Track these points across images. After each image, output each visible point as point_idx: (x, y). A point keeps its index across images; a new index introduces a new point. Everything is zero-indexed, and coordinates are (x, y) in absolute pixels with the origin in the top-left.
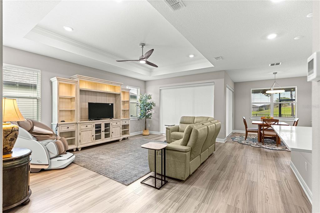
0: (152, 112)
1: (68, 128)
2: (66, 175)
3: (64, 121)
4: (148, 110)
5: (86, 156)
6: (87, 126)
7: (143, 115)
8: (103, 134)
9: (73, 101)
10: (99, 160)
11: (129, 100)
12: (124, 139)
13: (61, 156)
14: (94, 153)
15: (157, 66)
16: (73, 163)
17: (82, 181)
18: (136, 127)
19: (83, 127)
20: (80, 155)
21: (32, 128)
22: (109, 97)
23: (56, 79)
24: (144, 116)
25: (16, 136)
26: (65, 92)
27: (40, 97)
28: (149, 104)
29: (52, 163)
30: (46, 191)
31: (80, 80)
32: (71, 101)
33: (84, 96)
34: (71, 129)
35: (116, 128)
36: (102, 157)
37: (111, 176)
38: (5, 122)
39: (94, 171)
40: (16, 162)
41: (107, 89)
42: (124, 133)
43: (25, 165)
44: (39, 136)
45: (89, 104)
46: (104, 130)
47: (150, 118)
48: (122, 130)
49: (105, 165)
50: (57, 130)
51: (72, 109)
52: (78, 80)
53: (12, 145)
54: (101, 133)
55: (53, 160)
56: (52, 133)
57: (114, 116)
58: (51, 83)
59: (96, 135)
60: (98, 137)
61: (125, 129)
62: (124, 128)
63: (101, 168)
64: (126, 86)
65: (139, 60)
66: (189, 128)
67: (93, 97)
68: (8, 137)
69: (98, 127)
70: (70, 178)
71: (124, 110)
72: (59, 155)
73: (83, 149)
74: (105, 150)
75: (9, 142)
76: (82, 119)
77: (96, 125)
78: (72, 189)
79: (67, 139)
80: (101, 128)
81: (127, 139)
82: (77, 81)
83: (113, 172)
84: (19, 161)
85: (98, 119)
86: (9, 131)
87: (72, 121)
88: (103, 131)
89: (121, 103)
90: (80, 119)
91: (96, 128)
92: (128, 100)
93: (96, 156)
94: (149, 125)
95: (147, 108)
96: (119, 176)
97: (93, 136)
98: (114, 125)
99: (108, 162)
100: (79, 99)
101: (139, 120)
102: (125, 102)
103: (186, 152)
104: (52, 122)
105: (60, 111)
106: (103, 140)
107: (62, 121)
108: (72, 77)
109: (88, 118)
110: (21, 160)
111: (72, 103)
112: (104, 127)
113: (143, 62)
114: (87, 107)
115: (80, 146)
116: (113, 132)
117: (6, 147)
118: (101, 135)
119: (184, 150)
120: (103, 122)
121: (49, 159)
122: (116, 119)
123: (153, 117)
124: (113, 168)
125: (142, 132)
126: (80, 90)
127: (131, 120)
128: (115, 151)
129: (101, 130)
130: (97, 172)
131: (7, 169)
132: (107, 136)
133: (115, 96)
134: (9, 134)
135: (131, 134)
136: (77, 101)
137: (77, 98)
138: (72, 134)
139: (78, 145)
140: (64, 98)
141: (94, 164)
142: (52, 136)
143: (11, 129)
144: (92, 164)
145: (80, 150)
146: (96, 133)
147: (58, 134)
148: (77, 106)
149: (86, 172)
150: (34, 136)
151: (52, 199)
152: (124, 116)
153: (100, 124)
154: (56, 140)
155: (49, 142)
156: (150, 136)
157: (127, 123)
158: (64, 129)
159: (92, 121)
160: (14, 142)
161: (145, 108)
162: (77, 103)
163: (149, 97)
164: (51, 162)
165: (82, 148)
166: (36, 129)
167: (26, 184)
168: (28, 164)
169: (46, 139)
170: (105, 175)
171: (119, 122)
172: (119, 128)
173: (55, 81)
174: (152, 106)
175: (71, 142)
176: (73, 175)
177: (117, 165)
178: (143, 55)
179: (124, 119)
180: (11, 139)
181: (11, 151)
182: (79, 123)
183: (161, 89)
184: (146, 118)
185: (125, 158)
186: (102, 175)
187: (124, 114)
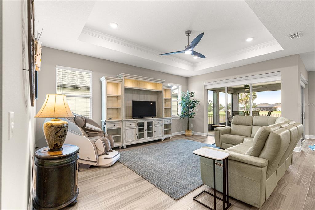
0: (196, 110)
1: (114, 125)
2: (111, 175)
3: (111, 119)
4: (191, 108)
5: (130, 155)
6: (131, 124)
7: (185, 114)
8: (146, 133)
9: (119, 100)
10: (143, 161)
11: (171, 98)
12: (166, 139)
13: (107, 154)
14: (137, 152)
15: (204, 57)
16: (118, 161)
17: (126, 185)
18: (178, 126)
19: (128, 125)
20: (125, 153)
21: (85, 125)
22: (151, 95)
23: (104, 78)
24: (187, 115)
25: (65, 133)
26: (112, 90)
27: (92, 96)
28: (192, 102)
29: (100, 160)
30: (92, 192)
31: (125, 79)
32: (117, 99)
33: (128, 94)
34: (117, 126)
35: (158, 127)
36: (145, 157)
37: (156, 183)
38: (57, 118)
39: (138, 174)
40: (64, 161)
41: (149, 87)
42: (166, 133)
43: (72, 164)
44: (90, 133)
45: (133, 102)
46: (147, 129)
47: (193, 117)
48: (164, 129)
49: (149, 168)
50: (104, 127)
51: (119, 107)
52: (123, 78)
53: (62, 142)
54: (144, 131)
55: (101, 157)
56: (101, 130)
57: (156, 115)
58: (101, 82)
59: (140, 133)
60: (141, 136)
61: (167, 128)
62: (165, 127)
63: (145, 171)
64: (168, 83)
65: (184, 50)
66: (264, 132)
67: (137, 95)
68: (58, 133)
69: (141, 125)
70: (115, 179)
71: (166, 109)
72: (106, 153)
73: (128, 147)
74: (148, 150)
75: (59, 139)
76: (126, 117)
77: (139, 123)
78: (115, 194)
79: (113, 136)
80: (144, 127)
81: (169, 139)
82: (122, 80)
83: (158, 179)
84: (67, 159)
85: (141, 117)
86: (59, 128)
87: (118, 119)
88: (145, 130)
89: (163, 101)
90: (125, 117)
91: (139, 126)
92: (169, 98)
93: (139, 156)
94: (192, 125)
95: (189, 107)
96: (165, 185)
97: (137, 134)
98: (156, 124)
99: (151, 165)
100: (124, 97)
101: (181, 119)
102: (167, 100)
103: (261, 167)
104: (101, 120)
105: (108, 109)
106: (146, 139)
107: (109, 119)
108: (118, 76)
109: (132, 116)
110: (68, 159)
111: (118, 101)
112: (147, 126)
113: (189, 52)
114: (131, 105)
115: (125, 144)
116: (155, 132)
117: (57, 143)
118: (144, 133)
119: (259, 163)
120: (145, 120)
121: (97, 156)
122: (158, 117)
123: (196, 116)
124: (158, 173)
125: (184, 132)
126: (125, 88)
127: (173, 119)
128: (158, 151)
129: (144, 128)
130: (141, 176)
131: (55, 167)
132: (150, 135)
133: (157, 94)
134: (59, 131)
135: (173, 134)
136: (122, 99)
137: (122, 97)
138: (117, 131)
139: (123, 143)
140: (111, 96)
141: (138, 165)
142: (100, 133)
143: (61, 125)
144: (136, 165)
145: (125, 147)
146: (139, 132)
147: (106, 131)
148: (122, 105)
149: (131, 173)
150: (86, 132)
151: (97, 204)
152: (166, 115)
153: (143, 123)
154: (103, 137)
155: (97, 139)
156: (194, 138)
157: (169, 122)
158: (111, 127)
159: (135, 119)
160: (64, 139)
161: (188, 106)
162: (122, 102)
163: (192, 95)
164: (98, 159)
165: (126, 146)
166: (88, 125)
167: (73, 184)
168: (75, 162)
169: (95, 135)
170: (150, 181)
171: (161, 121)
172: (161, 127)
173: (103, 80)
174: (196, 104)
175: (117, 140)
176: (119, 175)
177: (162, 170)
178: (188, 45)
179: (166, 117)
180: (61, 135)
181: (61, 148)
182: (124, 121)
183: (205, 84)
184: (189, 117)
185: (169, 161)
186: (146, 181)
187: (166, 112)
